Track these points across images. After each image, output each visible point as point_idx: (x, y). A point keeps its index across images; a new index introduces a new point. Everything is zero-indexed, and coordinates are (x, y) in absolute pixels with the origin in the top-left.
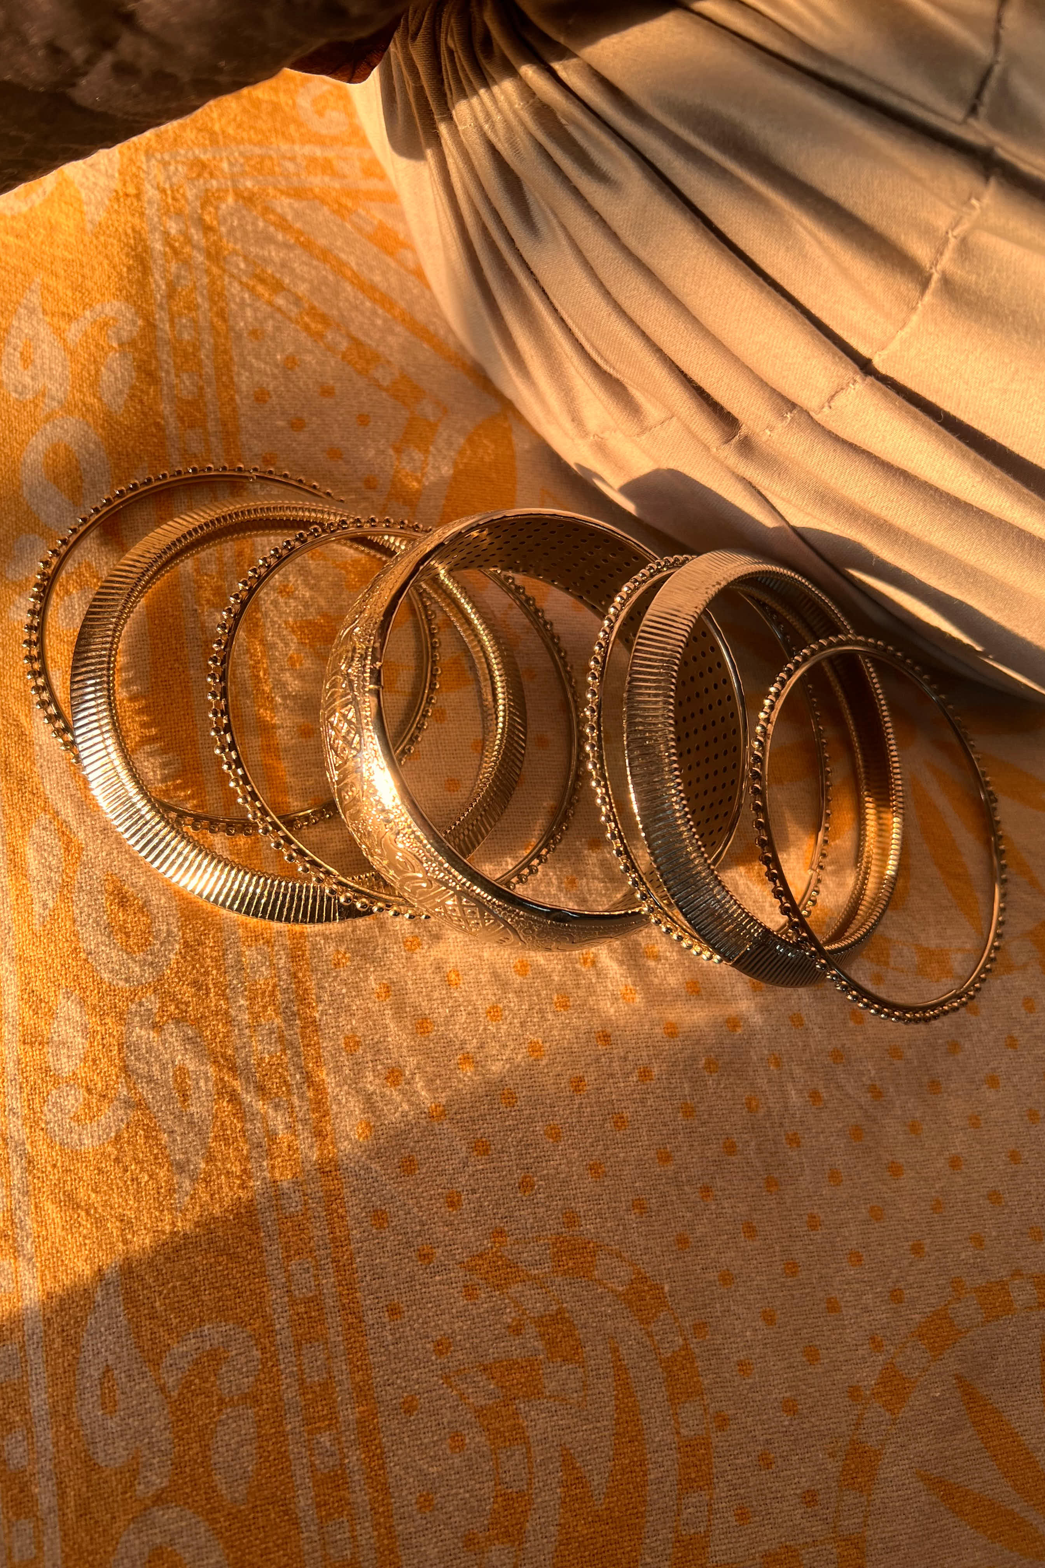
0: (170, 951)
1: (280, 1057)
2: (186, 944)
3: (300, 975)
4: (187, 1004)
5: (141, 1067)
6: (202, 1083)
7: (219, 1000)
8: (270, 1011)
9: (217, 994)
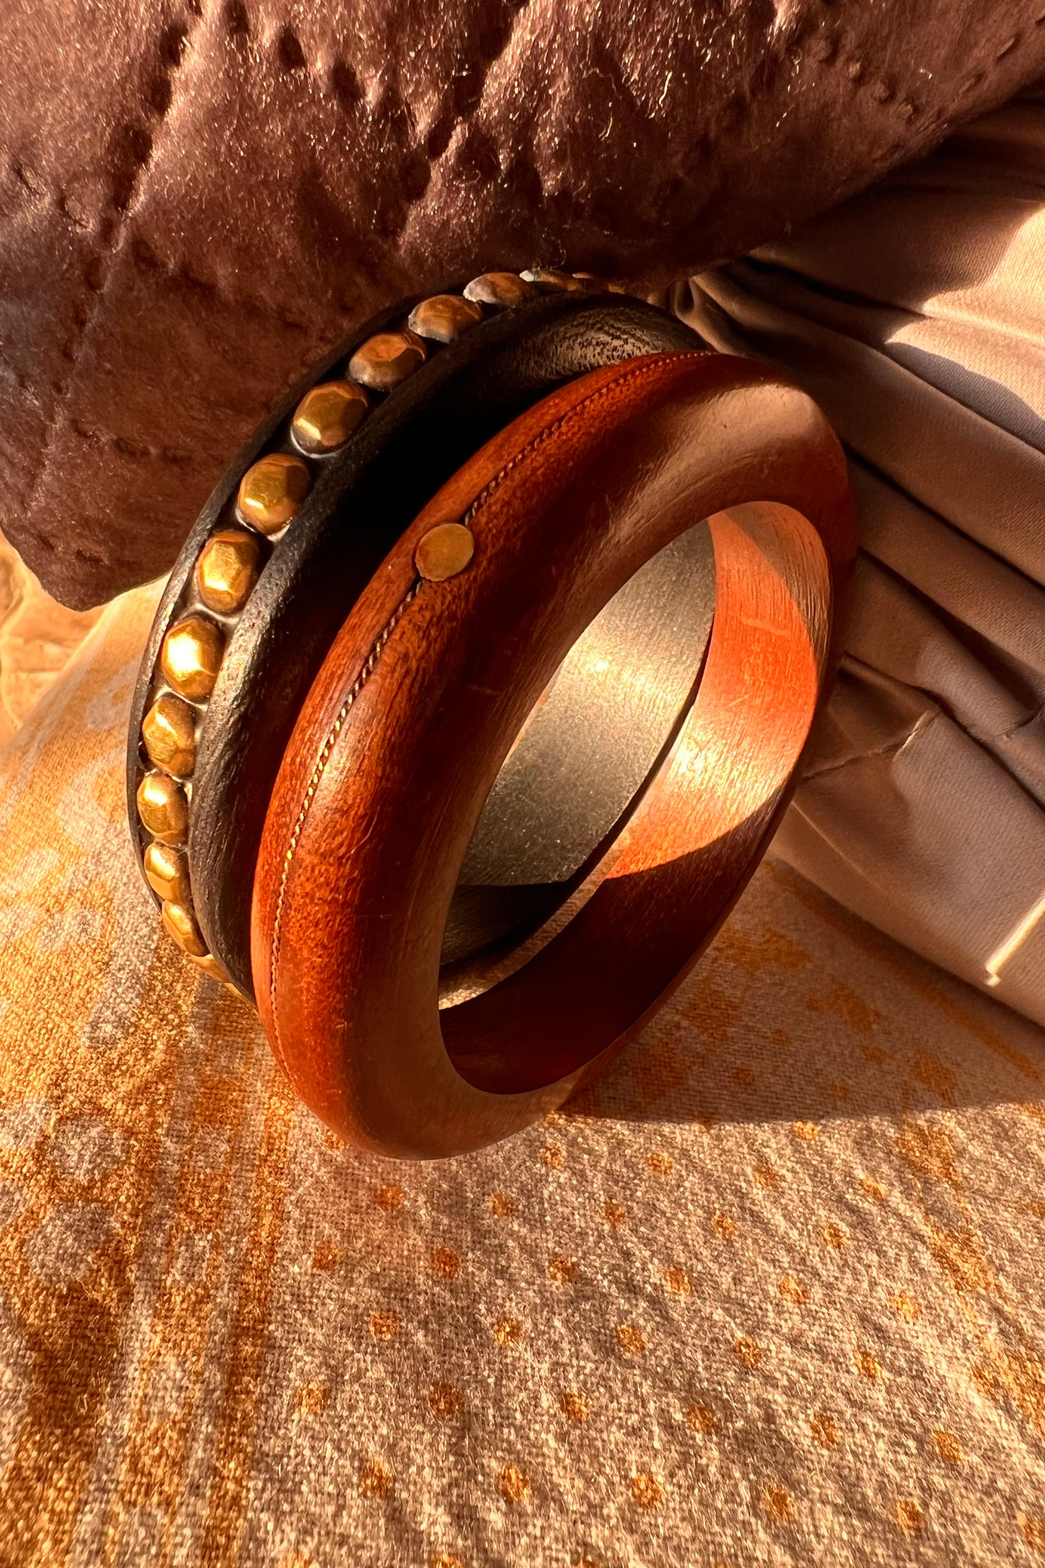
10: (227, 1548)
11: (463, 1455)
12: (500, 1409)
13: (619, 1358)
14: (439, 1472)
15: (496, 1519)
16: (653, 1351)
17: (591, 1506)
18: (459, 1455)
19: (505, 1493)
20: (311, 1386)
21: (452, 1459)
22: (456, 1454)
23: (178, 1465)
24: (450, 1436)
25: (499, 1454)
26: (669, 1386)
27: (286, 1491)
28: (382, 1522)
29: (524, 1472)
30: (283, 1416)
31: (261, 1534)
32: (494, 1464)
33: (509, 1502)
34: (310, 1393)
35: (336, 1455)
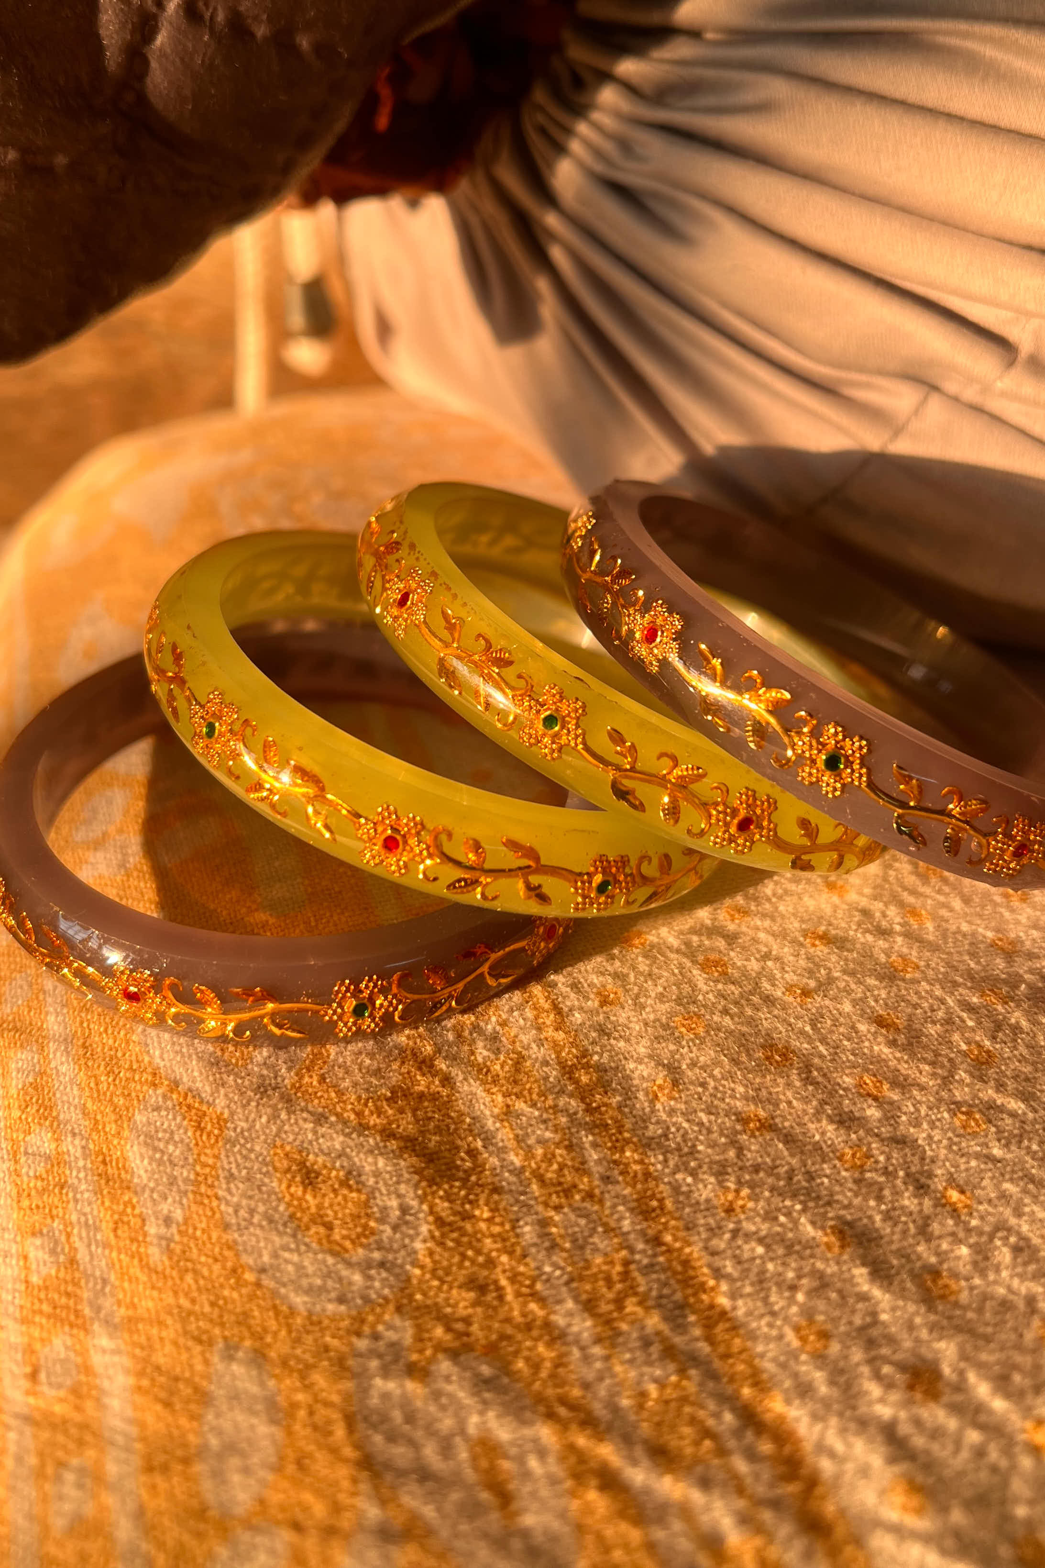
0: (412, 1239)
1: (677, 1386)
2: (440, 1222)
3: (668, 1238)
4: (467, 1321)
5: (400, 1453)
6: (533, 1463)
7: (525, 1304)
8: (631, 1306)
9: (518, 1294)
10: (662, 1207)
11: (818, 1083)
12: (828, 1044)
13: (904, 980)
14: (806, 1100)
15: (873, 1113)
16: (928, 966)
17: (944, 1078)
18: (816, 1084)
19: (869, 1095)
20: (657, 1083)
21: (810, 1088)
22: (811, 1084)
23: (582, 1169)
24: (799, 1074)
25: (847, 1071)
26: (955, 984)
27: (686, 1154)
28: (781, 1146)
29: (875, 1076)
30: (647, 1110)
31: (684, 1189)
32: (847, 1079)
33: (876, 1099)
34: (660, 1087)
35: (713, 1118)
